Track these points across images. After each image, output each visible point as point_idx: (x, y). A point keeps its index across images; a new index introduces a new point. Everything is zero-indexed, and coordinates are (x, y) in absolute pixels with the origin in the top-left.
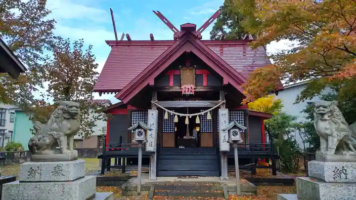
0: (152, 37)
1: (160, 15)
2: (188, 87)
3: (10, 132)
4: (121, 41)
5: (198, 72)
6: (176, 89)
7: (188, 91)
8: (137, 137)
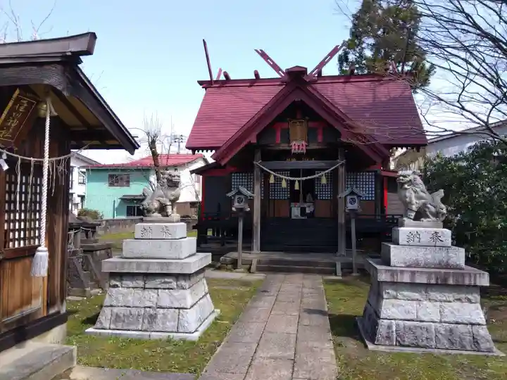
0: (257, 74)
1: (264, 55)
2: (298, 145)
3: (79, 196)
4: (216, 82)
5: (311, 124)
6: (284, 146)
7: (299, 149)
8: (236, 204)
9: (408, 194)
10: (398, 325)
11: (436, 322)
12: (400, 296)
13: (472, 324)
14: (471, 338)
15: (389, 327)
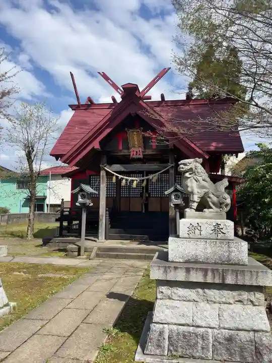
1: (105, 76)
2: (136, 151)
6: (125, 152)
7: (136, 154)
8: (80, 200)
9: (189, 184)
10: (171, 331)
11: (213, 328)
12: (175, 297)
13: (255, 331)
14: (253, 348)
15: (161, 333)
